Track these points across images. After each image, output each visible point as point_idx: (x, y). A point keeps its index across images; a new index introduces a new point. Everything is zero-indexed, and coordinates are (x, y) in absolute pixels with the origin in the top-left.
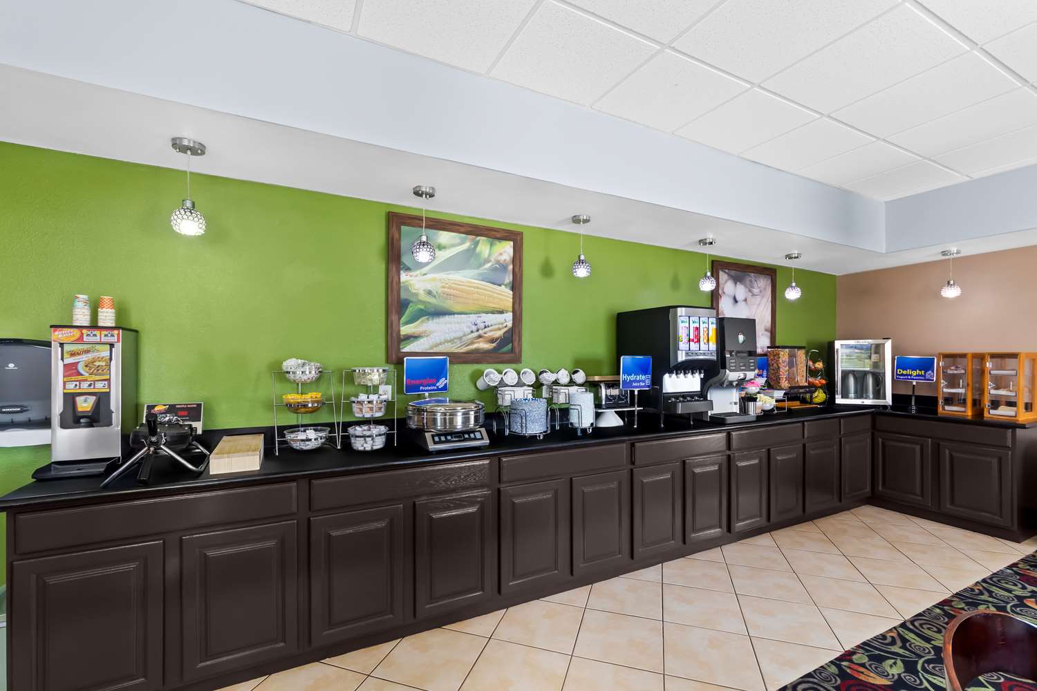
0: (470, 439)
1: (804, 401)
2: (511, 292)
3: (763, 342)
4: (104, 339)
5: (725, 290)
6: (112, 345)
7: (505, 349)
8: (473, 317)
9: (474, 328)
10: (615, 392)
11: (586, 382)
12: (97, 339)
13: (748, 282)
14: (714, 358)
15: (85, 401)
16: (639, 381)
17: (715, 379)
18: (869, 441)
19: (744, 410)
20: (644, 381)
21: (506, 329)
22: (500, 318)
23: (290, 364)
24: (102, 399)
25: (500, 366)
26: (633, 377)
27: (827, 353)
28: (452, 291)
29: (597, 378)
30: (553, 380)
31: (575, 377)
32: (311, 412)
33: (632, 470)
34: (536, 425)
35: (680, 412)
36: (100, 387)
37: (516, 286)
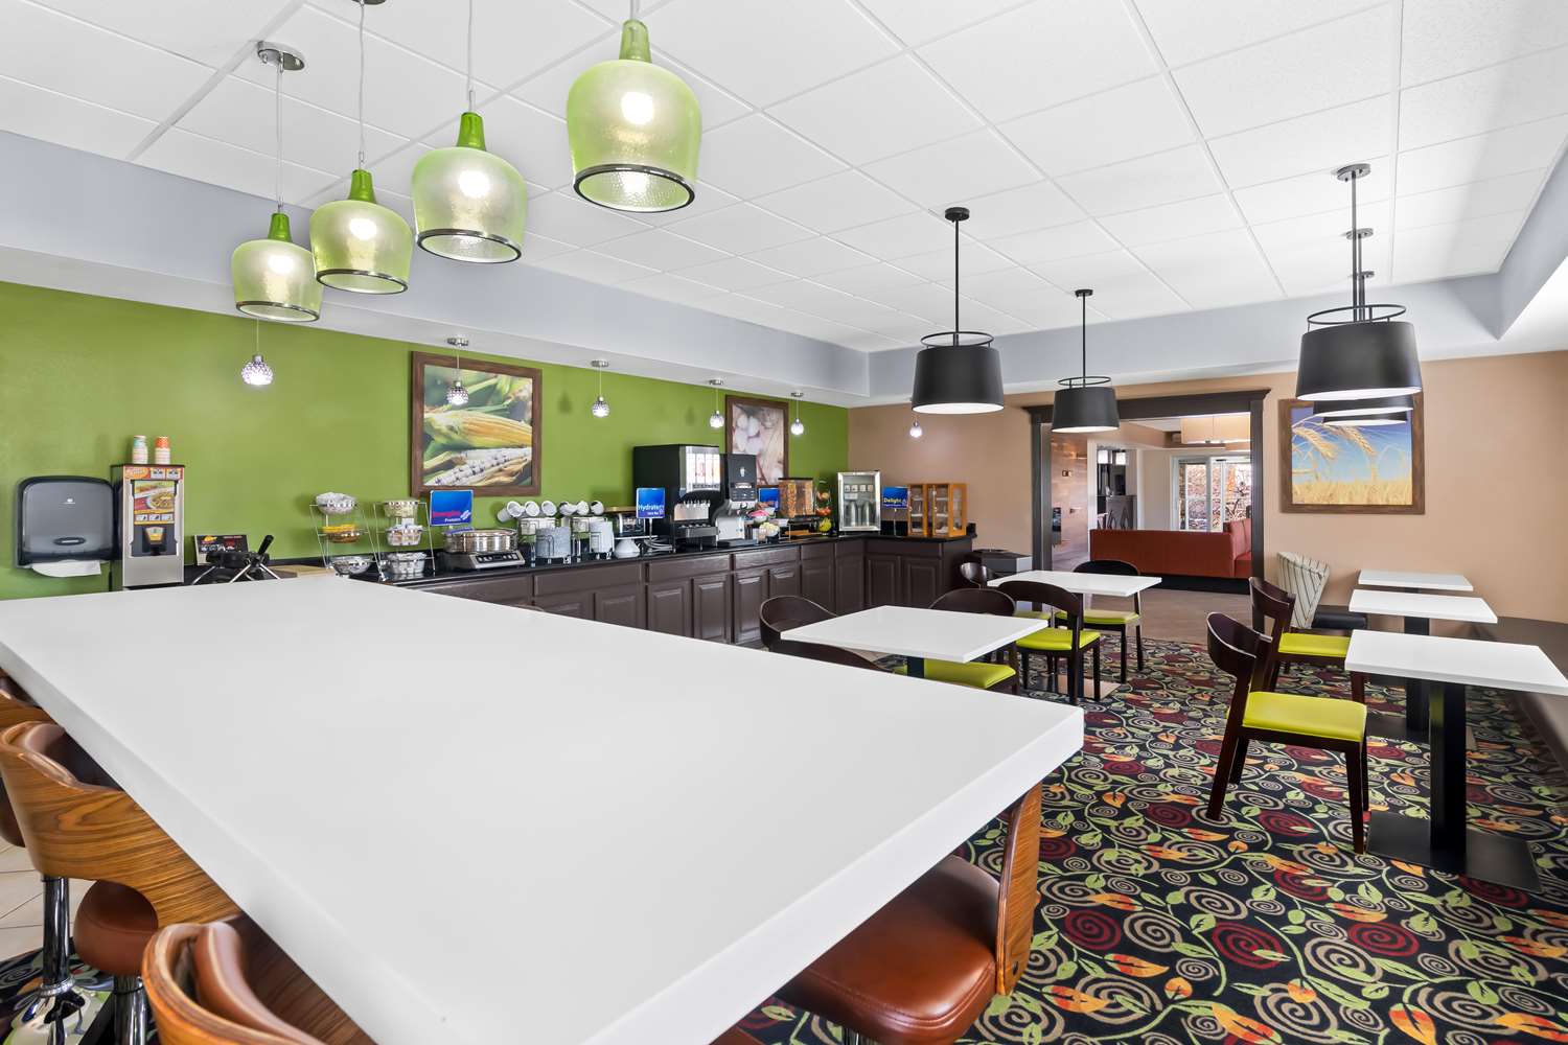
0: (508, 560)
1: (812, 529)
2: (530, 427)
3: (774, 474)
4: (169, 476)
5: (739, 424)
6: (176, 482)
7: (525, 482)
8: (493, 452)
9: (495, 462)
10: (631, 522)
11: (604, 513)
12: (162, 476)
13: (761, 416)
14: (718, 489)
15: (155, 532)
16: (654, 511)
17: (722, 508)
18: (861, 563)
19: (749, 536)
20: (657, 511)
21: (524, 464)
22: (518, 452)
23: (328, 498)
24: (168, 529)
25: (521, 499)
26: (648, 507)
27: (830, 485)
28: (472, 427)
29: (615, 509)
30: (574, 510)
31: (593, 508)
32: (354, 541)
33: (646, 588)
34: (562, 551)
35: (688, 536)
36: (166, 519)
37: (535, 422)
